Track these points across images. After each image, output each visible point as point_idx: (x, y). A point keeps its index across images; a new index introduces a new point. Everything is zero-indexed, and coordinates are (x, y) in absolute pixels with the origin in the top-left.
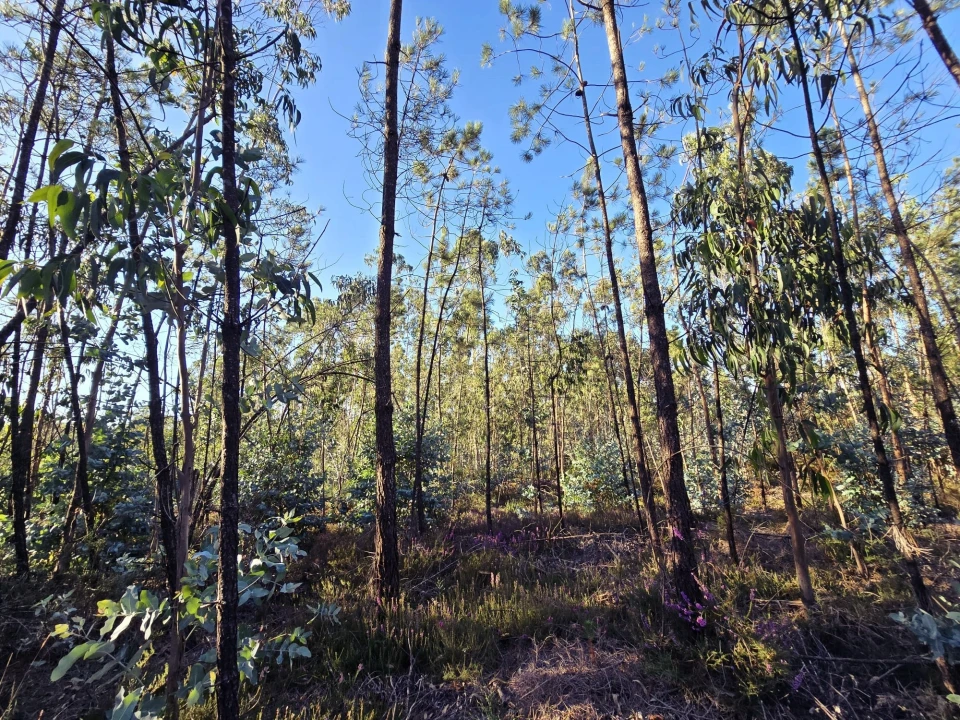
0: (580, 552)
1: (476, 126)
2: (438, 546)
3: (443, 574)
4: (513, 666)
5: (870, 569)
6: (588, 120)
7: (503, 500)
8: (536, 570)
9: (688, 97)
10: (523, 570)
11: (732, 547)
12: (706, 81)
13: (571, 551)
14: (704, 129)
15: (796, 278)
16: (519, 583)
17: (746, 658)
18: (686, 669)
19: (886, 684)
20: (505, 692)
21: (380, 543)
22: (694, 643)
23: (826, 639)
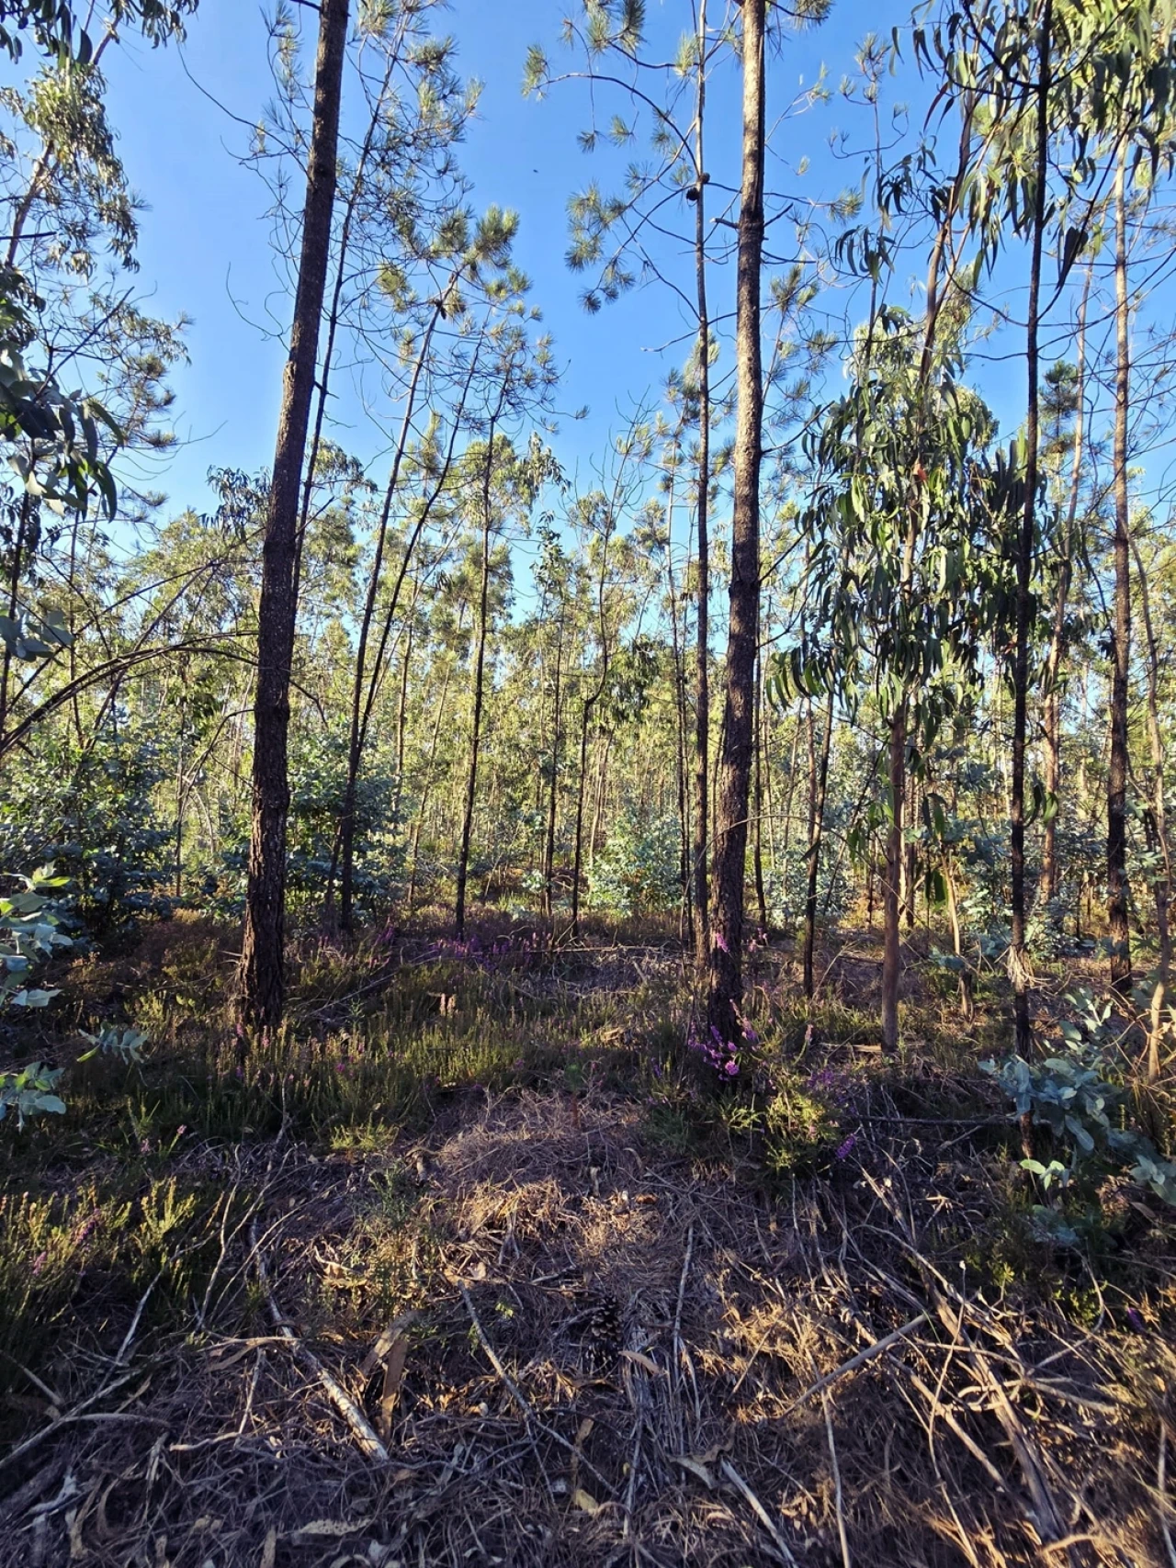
0: (594, 972)
1: (506, 222)
2: (366, 951)
3: (365, 995)
4: (451, 1129)
5: (977, 1009)
6: (701, 249)
7: (494, 892)
8: (517, 993)
9: (866, 233)
10: (496, 992)
11: (808, 973)
12: (899, 209)
13: (581, 970)
14: (883, 307)
15: (965, 576)
16: (486, 1011)
17: (785, 1118)
18: (701, 1133)
19: (958, 1150)
20: (429, 1166)
21: (251, 940)
22: (718, 1098)
23: (899, 1096)
